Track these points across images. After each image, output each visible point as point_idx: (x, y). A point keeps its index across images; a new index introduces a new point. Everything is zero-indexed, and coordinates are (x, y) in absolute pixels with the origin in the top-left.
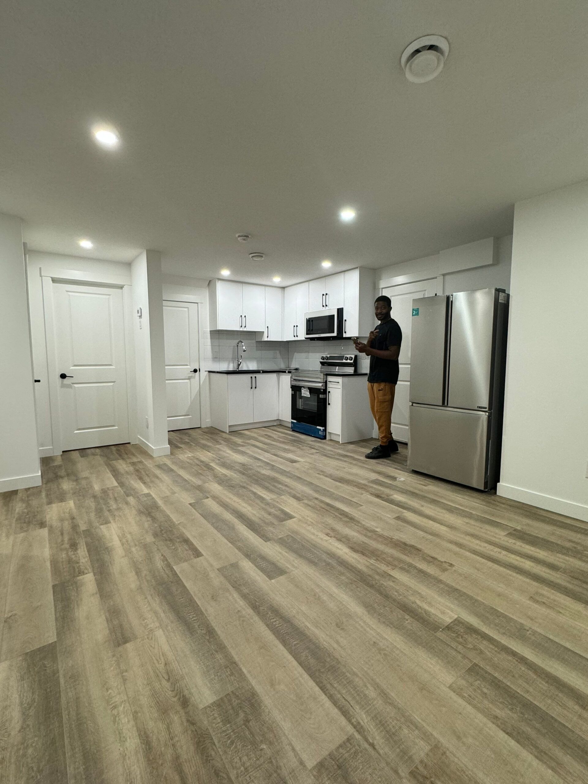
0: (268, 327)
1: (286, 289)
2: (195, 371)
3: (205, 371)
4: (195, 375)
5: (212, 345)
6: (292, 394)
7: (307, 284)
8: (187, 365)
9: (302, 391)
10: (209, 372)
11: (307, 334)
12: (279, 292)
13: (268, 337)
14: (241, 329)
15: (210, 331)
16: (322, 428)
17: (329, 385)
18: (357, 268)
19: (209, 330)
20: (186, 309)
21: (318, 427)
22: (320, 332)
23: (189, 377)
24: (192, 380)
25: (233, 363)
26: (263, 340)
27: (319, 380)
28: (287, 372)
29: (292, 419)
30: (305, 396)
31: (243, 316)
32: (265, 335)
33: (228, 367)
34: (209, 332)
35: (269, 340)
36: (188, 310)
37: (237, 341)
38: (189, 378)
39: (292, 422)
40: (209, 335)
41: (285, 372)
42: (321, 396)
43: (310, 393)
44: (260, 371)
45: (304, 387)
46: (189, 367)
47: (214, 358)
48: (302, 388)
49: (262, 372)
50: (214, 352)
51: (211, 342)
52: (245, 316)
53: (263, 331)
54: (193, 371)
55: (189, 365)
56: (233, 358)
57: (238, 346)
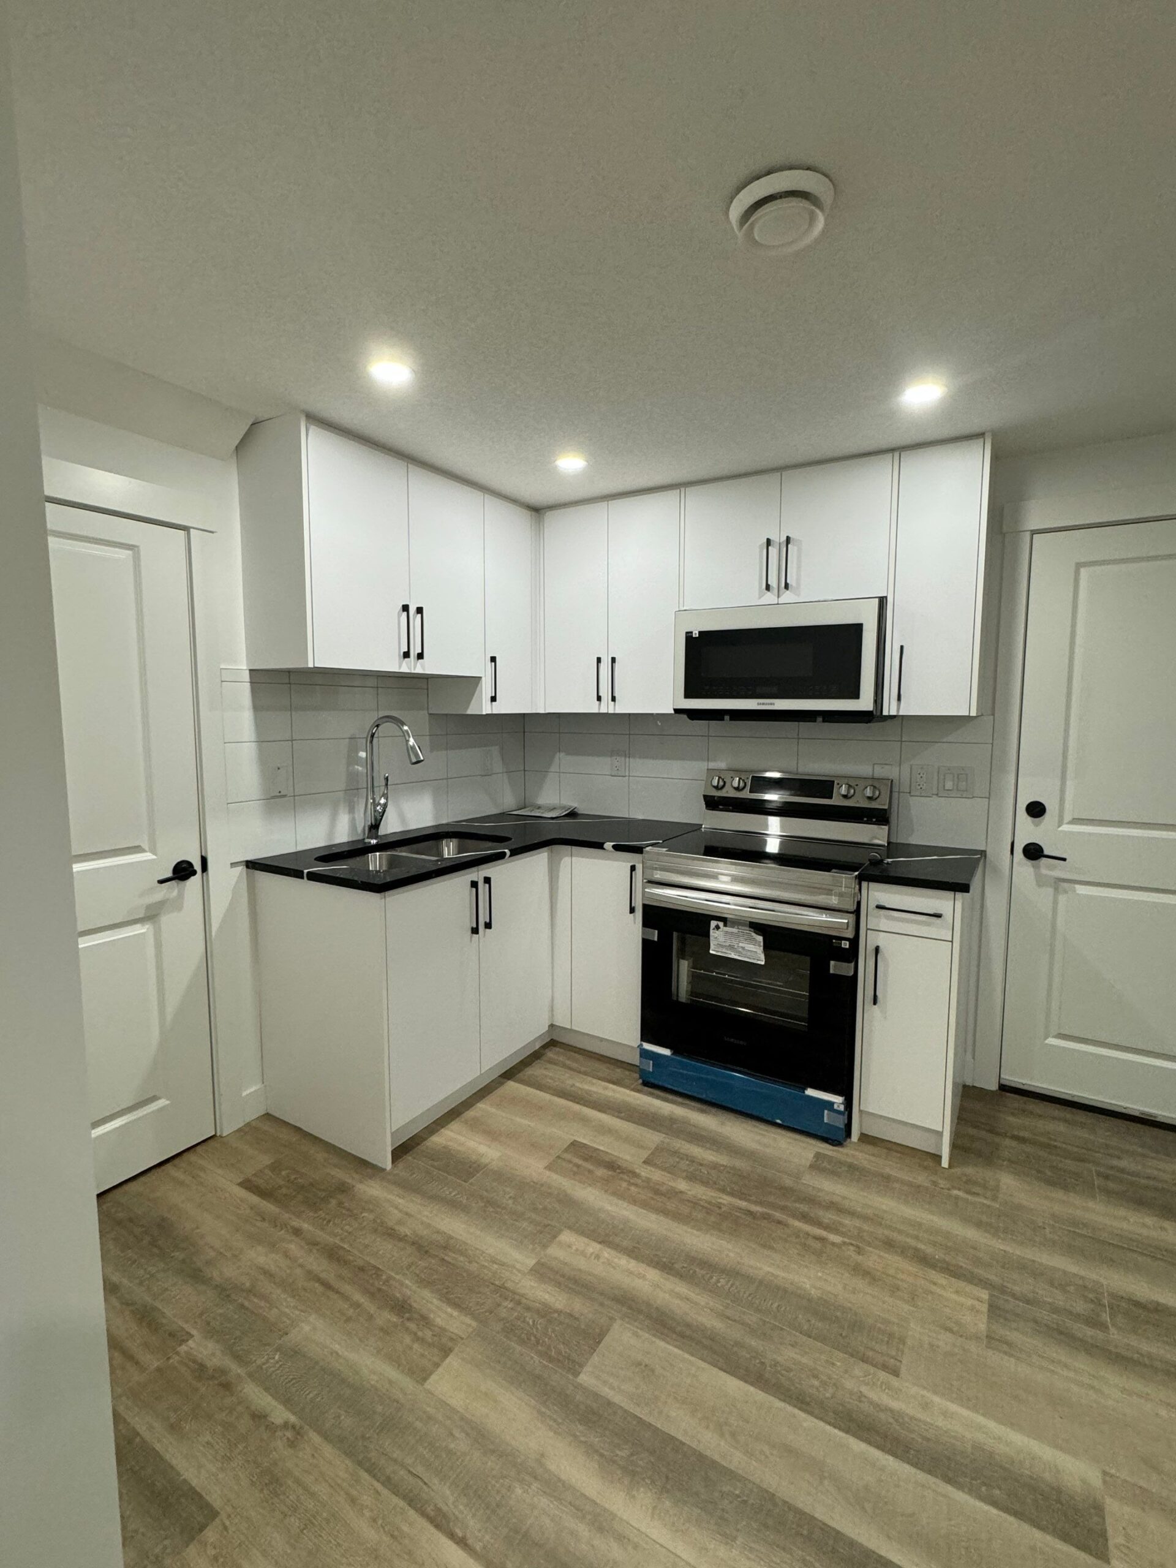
0: (493, 659)
1: (549, 516)
2: (183, 871)
3: (233, 865)
4: (181, 896)
5: (262, 741)
6: (646, 944)
7: (671, 496)
8: (137, 849)
9: (713, 934)
10: (252, 865)
11: (688, 695)
12: (521, 520)
13: (493, 699)
14: (405, 669)
15: (252, 671)
16: (837, 1100)
17: (872, 920)
18: (981, 435)
19: (243, 666)
20: (124, 554)
21: (810, 1092)
22: (775, 690)
23: (149, 907)
24: (167, 920)
25: (351, 810)
26: (469, 712)
27: (834, 901)
28: (608, 845)
29: (645, 1037)
30: (733, 956)
31: (412, 611)
32: (486, 689)
33: (331, 832)
34: (246, 676)
35: (495, 712)
36: (137, 559)
37: (372, 717)
38: (151, 915)
39: (645, 1054)
40: (246, 687)
41: (599, 846)
42: (834, 967)
43: (766, 947)
44: (505, 853)
45: (724, 920)
46: (148, 856)
47: (274, 797)
48: (713, 924)
49: (510, 856)
50: (269, 769)
51: (259, 725)
52: (420, 610)
53: (481, 678)
54: (169, 874)
55: (145, 846)
56: (351, 791)
57: (373, 736)
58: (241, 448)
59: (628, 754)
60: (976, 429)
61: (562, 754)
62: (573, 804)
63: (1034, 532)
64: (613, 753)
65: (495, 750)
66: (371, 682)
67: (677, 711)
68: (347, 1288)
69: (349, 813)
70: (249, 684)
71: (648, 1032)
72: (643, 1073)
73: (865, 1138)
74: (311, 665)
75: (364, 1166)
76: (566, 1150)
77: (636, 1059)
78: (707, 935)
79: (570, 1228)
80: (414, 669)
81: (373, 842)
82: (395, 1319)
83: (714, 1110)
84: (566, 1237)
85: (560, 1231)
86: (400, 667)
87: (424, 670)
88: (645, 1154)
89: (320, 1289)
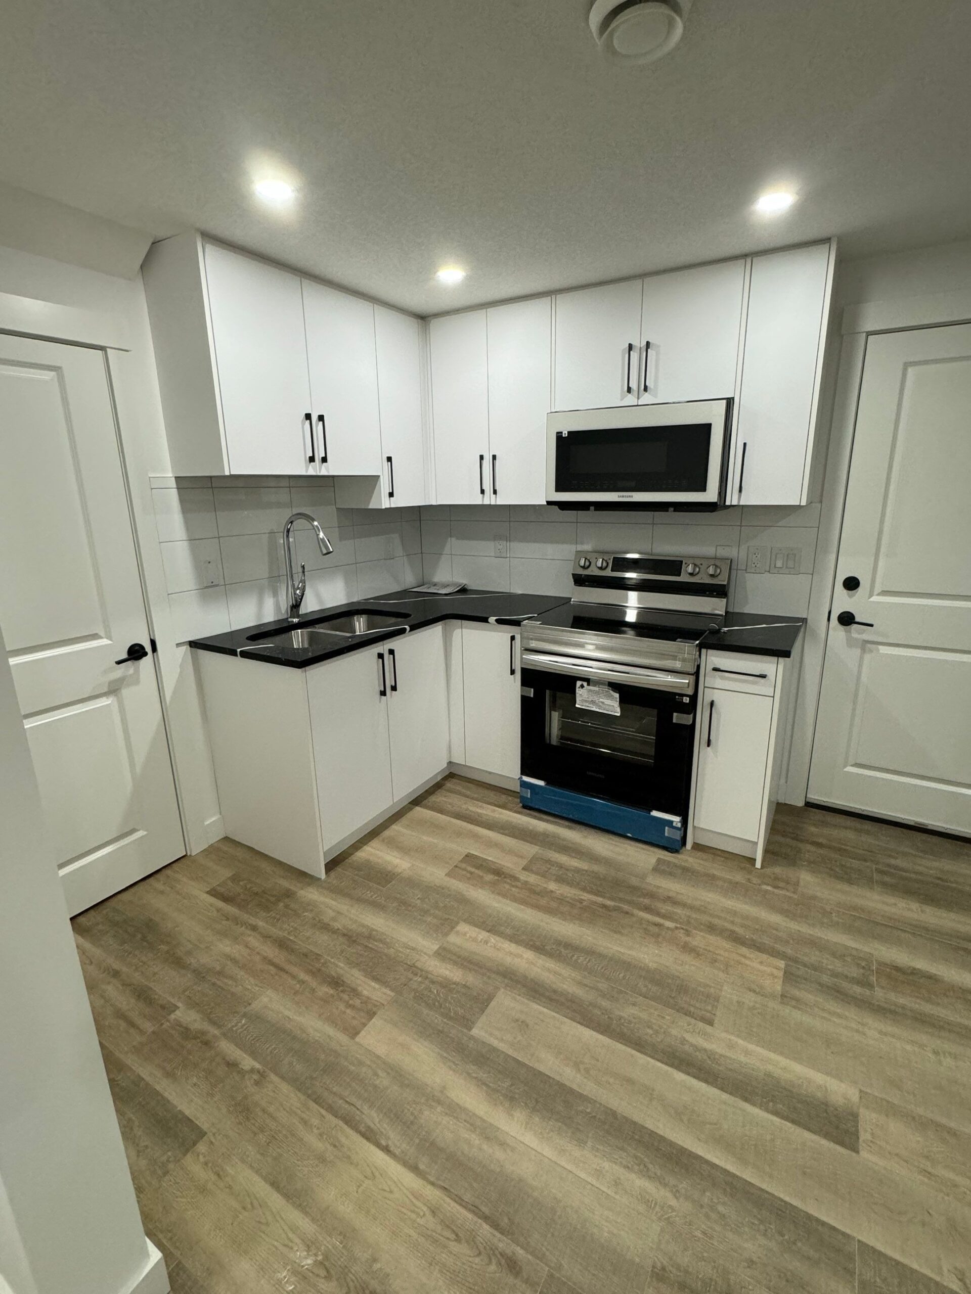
0: (389, 459)
1: (434, 324)
2: (136, 653)
3: (178, 645)
4: (137, 671)
5: (192, 540)
6: (524, 700)
7: (543, 304)
8: (95, 636)
9: (579, 691)
10: (194, 644)
11: (558, 489)
12: (407, 328)
13: (391, 495)
14: (311, 472)
15: (177, 479)
16: (676, 820)
17: (709, 680)
18: (826, 240)
19: (170, 475)
20: (48, 376)
21: (655, 813)
22: (633, 484)
23: (111, 683)
24: (125, 692)
25: (275, 594)
26: (371, 507)
27: (678, 665)
28: (492, 619)
29: (523, 772)
30: (594, 709)
31: (314, 418)
32: (384, 486)
33: (259, 614)
34: (173, 483)
35: (393, 506)
36: (61, 379)
37: (287, 514)
38: (114, 689)
39: (524, 784)
40: (174, 493)
41: (485, 620)
42: (676, 718)
43: (622, 702)
44: (405, 629)
45: (588, 681)
46: (105, 642)
47: (207, 587)
48: (579, 683)
49: (411, 630)
50: (201, 565)
51: (188, 525)
52: (321, 418)
53: (379, 476)
54: (124, 655)
55: (102, 634)
56: (273, 580)
57: (288, 531)
58: (146, 265)
59: (508, 539)
60: (823, 234)
61: (453, 539)
62: (463, 581)
63: (869, 334)
64: (497, 537)
65: (396, 537)
66: (285, 483)
67: (549, 503)
68: (294, 970)
69: (274, 597)
70: (176, 490)
71: (527, 768)
72: (523, 799)
73: (697, 847)
74: (227, 473)
75: (303, 876)
76: (461, 861)
77: (518, 789)
78: (574, 692)
79: (465, 921)
80: (320, 472)
81: (296, 620)
82: (332, 992)
83: (578, 827)
84: (463, 927)
85: (457, 923)
86: (307, 471)
87: (328, 472)
88: (524, 862)
89: (273, 970)
